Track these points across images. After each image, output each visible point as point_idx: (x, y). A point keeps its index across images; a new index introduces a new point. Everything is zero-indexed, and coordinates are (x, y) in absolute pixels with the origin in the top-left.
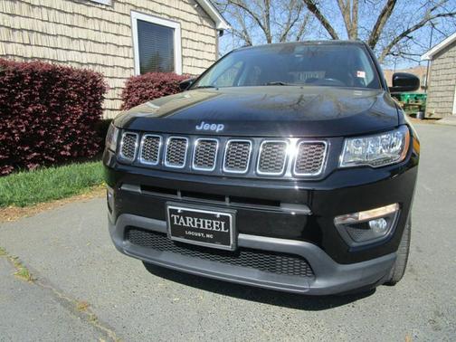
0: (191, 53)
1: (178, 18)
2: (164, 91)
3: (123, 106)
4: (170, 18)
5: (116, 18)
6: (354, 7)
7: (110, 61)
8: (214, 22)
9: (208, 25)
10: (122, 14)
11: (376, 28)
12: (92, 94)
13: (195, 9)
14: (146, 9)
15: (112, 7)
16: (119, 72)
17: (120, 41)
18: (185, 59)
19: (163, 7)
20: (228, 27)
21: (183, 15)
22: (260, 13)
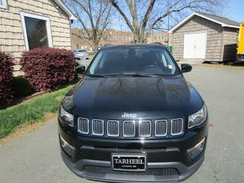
0: (57, 34)
1: (48, 15)
2: (48, 60)
3: (21, 69)
4: (43, 15)
5: (11, 16)
6: (135, 4)
7: (10, 42)
8: (67, 16)
9: (65, 17)
10: (15, 14)
11: (146, 16)
12: (7, 67)
13: (57, 9)
14: (29, 10)
15: (8, 9)
16: (16, 49)
17: (15, 30)
18: (54, 38)
19: (38, 8)
20: (76, 18)
21: (50, 13)
22: (85, 4)
